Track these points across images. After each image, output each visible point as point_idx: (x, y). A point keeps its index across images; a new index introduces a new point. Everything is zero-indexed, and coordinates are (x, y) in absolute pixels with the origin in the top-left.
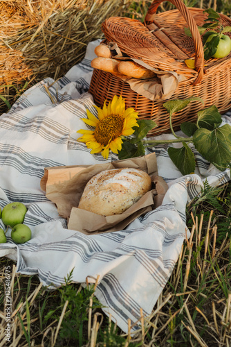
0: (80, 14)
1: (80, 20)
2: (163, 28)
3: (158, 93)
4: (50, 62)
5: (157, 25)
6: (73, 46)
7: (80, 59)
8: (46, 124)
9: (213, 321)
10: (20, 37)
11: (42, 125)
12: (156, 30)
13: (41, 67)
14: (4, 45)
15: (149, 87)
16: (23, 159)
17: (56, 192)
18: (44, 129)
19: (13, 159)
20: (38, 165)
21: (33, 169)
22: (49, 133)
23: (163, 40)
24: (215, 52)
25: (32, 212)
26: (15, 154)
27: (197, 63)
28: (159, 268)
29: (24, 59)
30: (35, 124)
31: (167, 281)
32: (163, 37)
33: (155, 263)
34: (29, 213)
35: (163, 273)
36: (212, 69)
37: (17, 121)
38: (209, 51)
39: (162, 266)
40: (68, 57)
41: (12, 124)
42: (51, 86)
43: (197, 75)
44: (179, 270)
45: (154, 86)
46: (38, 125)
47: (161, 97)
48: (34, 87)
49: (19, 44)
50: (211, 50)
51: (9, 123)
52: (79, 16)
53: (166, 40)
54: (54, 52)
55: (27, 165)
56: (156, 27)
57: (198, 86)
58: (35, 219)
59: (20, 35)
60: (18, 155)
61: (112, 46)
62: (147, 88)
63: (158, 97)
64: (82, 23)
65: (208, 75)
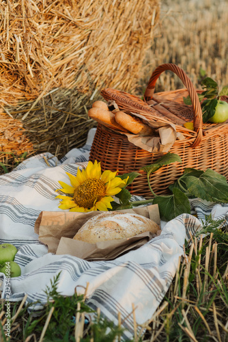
0: (82, 98)
1: (81, 105)
2: (162, 103)
3: (156, 144)
4: (50, 141)
5: (156, 101)
6: (73, 130)
7: (81, 145)
8: (43, 180)
9: (215, 329)
10: (21, 107)
11: (39, 181)
12: (155, 105)
13: (42, 144)
14: (5, 112)
15: (147, 141)
16: (17, 209)
17: (50, 236)
18: (41, 185)
19: (7, 207)
20: (32, 215)
21: (26, 218)
22: (46, 189)
23: (161, 111)
24: (213, 115)
25: (22, 252)
26: (9, 203)
27: (196, 123)
28: (154, 278)
29: (24, 130)
30: (31, 180)
31: (163, 296)
32: (162, 109)
33: (150, 273)
34: (19, 253)
35: (159, 284)
36: (211, 131)
37: (13, 178)
38: (207, 114)
39: (158, 276)
40: (69, 141)
41: (9, 182)
42: (51, 158)
43: (196, 135)
44: (177, 287)
45: (152, 140)
46: (34, 181)
47: (159, 150)
48: (33, 157)
49: (20, 114)
50: (209, 113)
51: (5, 180)
52: (80, 99)
53: (165, 111)
54: (55, 131)
55: (21, 215)
56: (155, 103)
57: (198, 149)
58: (25, 258)
59: (21, 105)
60: (12, 204)
61: (110, 103)
62: (145, 142)
63: (156, 149)
64: (83, 108)
65: (207, 138)
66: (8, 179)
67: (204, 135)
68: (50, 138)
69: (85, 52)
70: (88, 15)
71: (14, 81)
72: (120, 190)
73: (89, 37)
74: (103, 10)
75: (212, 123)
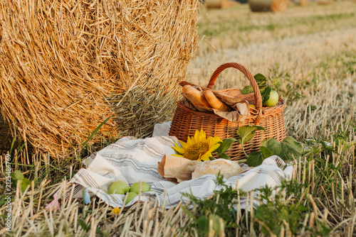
3: (235, 115)
10: (113, 97)
18: (147, 148)
19: (129, 161)
26: (130, 159)
27: (257, 104)
36: (267, 111)
43: (258, 113)
47: (237, 120)
60: (132, 160)
62: (226, 115)
63: (235, 119)
65: (265, 116)
66: (119, 146)
67: (263, 113)
68: (129, 127)
69: (153, 61)
70: (154, 32)
71: (111, 76)
72: (219, 145)
73: (155, 49)
74: (164, 30)
75: (266, 106)
